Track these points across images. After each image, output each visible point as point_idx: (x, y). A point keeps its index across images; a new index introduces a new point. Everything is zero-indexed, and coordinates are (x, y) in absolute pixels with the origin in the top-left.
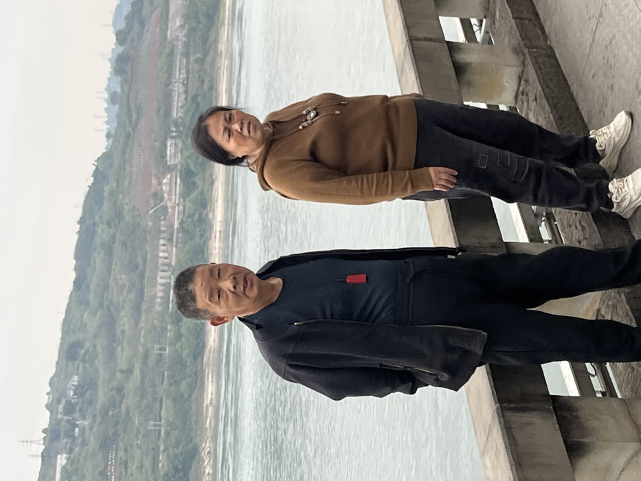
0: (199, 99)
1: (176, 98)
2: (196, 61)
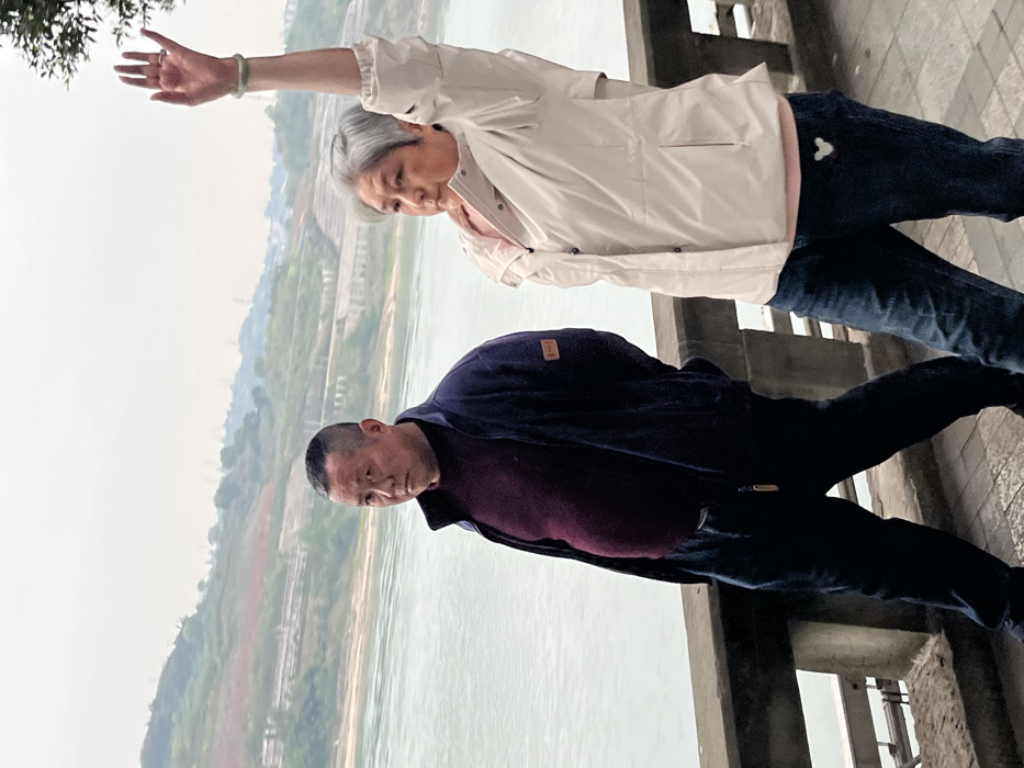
0: (317, 679)
1: (283, 654)
2: (317, 610)
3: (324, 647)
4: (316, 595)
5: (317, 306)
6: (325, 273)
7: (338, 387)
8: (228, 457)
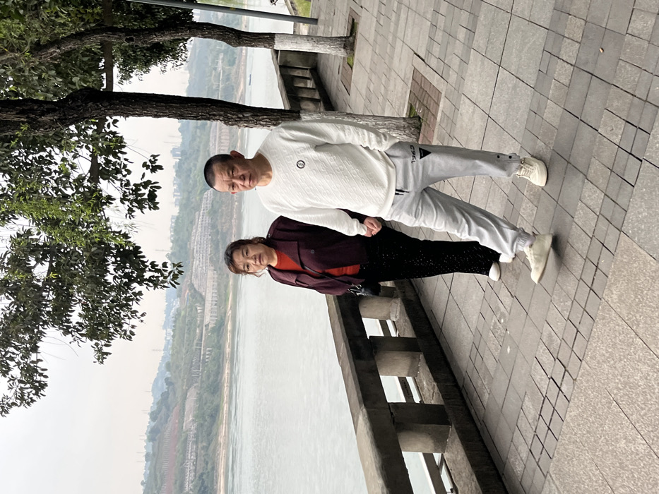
1: (188, 473)
2: (203, 448)
3: (207, 464)
4: (202, 442)
5: (196, 323)
6: (198, 308)
7: (207, 353)
8: (154, 416)
